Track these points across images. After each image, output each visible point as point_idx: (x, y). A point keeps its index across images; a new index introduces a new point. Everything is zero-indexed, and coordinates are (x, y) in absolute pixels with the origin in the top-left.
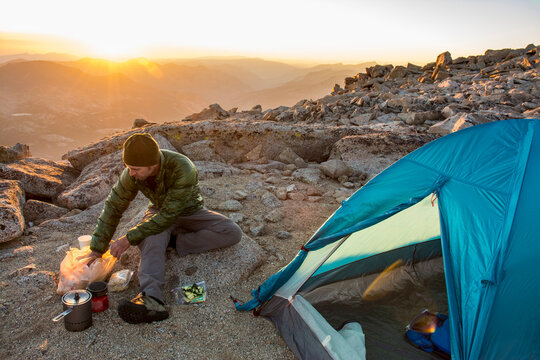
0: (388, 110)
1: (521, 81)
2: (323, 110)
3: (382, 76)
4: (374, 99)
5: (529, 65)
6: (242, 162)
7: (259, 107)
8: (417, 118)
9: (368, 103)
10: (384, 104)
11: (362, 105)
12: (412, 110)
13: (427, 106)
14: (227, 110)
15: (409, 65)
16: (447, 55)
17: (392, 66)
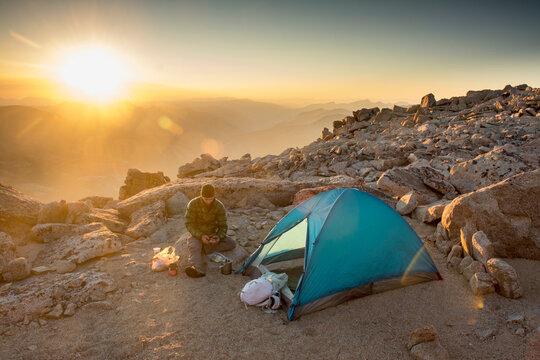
0: (364, 157)
1: (486, 125)
2: (305, 159)
3: (367, 119)
4: (351, 147)
5: (501, 107)
6: (234, 208)
7: (248, 156)
8: (386, 164)
9: (346, 152)
10: (360, 152)
11: (340, 153)
12: (382, 158)
13: (398, 153)
14: (218, 159)
15: (395, 107)
16: (431, 97)
17: (378, 109)
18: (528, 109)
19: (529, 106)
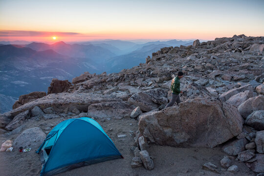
3: (167, 52)
4: (149, 70)
7: (105, 73)
9: (145, 73)
10: (151, 73)
11: (142, 73)
13: (168, 73)
15: (181, 46)
16: (198, 41)
17: (172, 47)
18: (239, 48)
19: (240, 47)
